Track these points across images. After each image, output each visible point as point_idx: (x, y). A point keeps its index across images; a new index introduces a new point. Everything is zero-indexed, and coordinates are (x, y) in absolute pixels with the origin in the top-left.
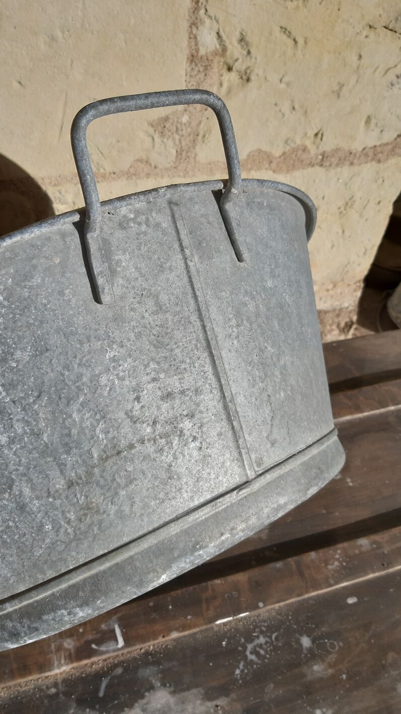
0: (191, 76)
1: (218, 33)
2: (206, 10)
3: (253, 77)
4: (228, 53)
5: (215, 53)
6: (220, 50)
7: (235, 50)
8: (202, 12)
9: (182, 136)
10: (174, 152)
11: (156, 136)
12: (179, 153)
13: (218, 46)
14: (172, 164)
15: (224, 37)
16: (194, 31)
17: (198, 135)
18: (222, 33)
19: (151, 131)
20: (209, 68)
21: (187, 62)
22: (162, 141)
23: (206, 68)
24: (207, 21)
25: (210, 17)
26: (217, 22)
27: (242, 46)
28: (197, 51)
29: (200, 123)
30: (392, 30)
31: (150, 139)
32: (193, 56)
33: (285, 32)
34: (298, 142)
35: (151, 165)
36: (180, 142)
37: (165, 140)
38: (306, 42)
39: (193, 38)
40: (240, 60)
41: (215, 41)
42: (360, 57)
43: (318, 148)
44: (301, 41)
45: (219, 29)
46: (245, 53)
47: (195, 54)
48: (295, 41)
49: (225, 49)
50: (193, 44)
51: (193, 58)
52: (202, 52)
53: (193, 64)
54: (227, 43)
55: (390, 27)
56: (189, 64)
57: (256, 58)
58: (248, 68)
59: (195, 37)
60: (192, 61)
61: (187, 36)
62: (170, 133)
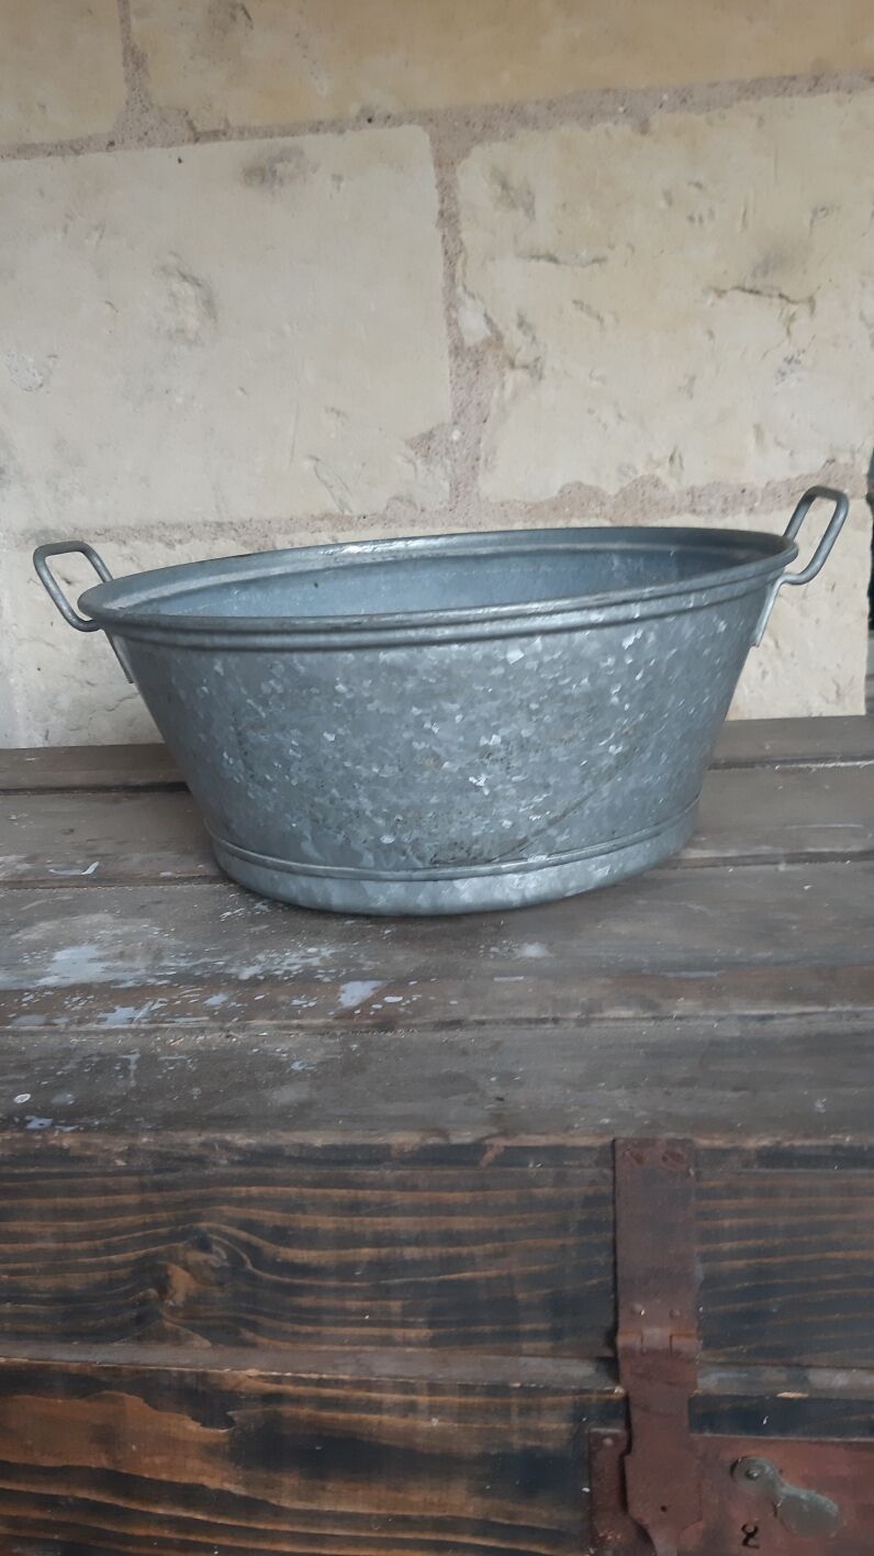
0: (458, 376)
1: (485, 315)
2: (465, 287)
3: (546, 373)
4: (506, 341)
5: (488, 343)
6: (494, 339)
7: (514, 337)
8: (460, 289)
9: (455, 460)
10: (446, 486)
11: (418, 462)
12: (455, 488)
13: (489, 333)
14: (445, 504)
15: (495, 320)
16: (454, 315)
17: (478, 459)
18: (490, 314)
19: (411, 453)
20: (480, 362)
21: (450, 356)
22: (428, 469)
23: (477, 364)
24: (469, 302)
25: (473, 297)
26: (482, 299)
27: (525, 333)
28: (462, 340)
29: (479, 442)
30: (751, 292)
31: (411, 467)
32: (456, 348)
33: (582, 309)
34: (642, 472)
35: (415, 505)
36: (454, 471)
37: (432, 468)
38: (617, 320)
39: (452, 323)
40: (524, 349)
41: (483, 325)
42: (711, 334)
43: (679, 481)
44: (609, 319)
45: (486, 310)
46: (529, 339)
47: (459, 344)
48: (600, 319)
49: (499, 337)
50: (455, 332)
51: (457, 350)
52: (469, 341)
53: (459, 358)
54: (501, 327)
55: (747, 286)
56: (452, 359)
57: (545, 346)
58: (537, 359)
59: (456, 323)
60: (457, 355)
61: (445, 322)
62: (438, 458)
